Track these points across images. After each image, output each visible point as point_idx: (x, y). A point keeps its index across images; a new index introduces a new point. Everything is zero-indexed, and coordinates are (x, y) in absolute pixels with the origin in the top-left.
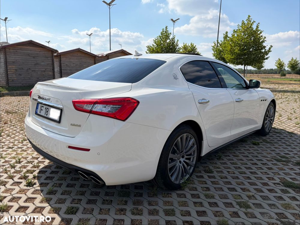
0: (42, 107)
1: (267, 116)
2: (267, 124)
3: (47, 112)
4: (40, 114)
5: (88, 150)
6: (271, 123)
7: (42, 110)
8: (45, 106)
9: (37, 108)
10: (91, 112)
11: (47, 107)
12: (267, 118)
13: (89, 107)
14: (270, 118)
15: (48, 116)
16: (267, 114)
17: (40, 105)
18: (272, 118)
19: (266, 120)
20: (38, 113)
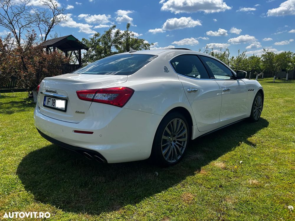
0: (49, 99)
1: (255, 105)
2: (256, 112)
3: (54, 103)
4: (47, 105)
5: (92, 133)
6: (260, 112)
7: (49, 102)
8: (52, 99)
9: (45, 100)
10: (93, 100)
11: (54, 99)
12: (256, 107)
13: (91, 96)
14: (258, 107)
15: (54, 106)
16: (255, 103)
17: (47, 98)
18: (261, 107)
19: (255, 109)
20: (46, 105)
